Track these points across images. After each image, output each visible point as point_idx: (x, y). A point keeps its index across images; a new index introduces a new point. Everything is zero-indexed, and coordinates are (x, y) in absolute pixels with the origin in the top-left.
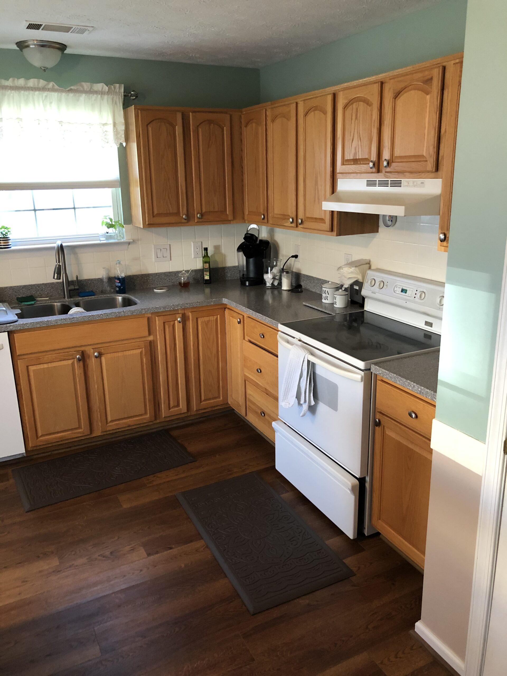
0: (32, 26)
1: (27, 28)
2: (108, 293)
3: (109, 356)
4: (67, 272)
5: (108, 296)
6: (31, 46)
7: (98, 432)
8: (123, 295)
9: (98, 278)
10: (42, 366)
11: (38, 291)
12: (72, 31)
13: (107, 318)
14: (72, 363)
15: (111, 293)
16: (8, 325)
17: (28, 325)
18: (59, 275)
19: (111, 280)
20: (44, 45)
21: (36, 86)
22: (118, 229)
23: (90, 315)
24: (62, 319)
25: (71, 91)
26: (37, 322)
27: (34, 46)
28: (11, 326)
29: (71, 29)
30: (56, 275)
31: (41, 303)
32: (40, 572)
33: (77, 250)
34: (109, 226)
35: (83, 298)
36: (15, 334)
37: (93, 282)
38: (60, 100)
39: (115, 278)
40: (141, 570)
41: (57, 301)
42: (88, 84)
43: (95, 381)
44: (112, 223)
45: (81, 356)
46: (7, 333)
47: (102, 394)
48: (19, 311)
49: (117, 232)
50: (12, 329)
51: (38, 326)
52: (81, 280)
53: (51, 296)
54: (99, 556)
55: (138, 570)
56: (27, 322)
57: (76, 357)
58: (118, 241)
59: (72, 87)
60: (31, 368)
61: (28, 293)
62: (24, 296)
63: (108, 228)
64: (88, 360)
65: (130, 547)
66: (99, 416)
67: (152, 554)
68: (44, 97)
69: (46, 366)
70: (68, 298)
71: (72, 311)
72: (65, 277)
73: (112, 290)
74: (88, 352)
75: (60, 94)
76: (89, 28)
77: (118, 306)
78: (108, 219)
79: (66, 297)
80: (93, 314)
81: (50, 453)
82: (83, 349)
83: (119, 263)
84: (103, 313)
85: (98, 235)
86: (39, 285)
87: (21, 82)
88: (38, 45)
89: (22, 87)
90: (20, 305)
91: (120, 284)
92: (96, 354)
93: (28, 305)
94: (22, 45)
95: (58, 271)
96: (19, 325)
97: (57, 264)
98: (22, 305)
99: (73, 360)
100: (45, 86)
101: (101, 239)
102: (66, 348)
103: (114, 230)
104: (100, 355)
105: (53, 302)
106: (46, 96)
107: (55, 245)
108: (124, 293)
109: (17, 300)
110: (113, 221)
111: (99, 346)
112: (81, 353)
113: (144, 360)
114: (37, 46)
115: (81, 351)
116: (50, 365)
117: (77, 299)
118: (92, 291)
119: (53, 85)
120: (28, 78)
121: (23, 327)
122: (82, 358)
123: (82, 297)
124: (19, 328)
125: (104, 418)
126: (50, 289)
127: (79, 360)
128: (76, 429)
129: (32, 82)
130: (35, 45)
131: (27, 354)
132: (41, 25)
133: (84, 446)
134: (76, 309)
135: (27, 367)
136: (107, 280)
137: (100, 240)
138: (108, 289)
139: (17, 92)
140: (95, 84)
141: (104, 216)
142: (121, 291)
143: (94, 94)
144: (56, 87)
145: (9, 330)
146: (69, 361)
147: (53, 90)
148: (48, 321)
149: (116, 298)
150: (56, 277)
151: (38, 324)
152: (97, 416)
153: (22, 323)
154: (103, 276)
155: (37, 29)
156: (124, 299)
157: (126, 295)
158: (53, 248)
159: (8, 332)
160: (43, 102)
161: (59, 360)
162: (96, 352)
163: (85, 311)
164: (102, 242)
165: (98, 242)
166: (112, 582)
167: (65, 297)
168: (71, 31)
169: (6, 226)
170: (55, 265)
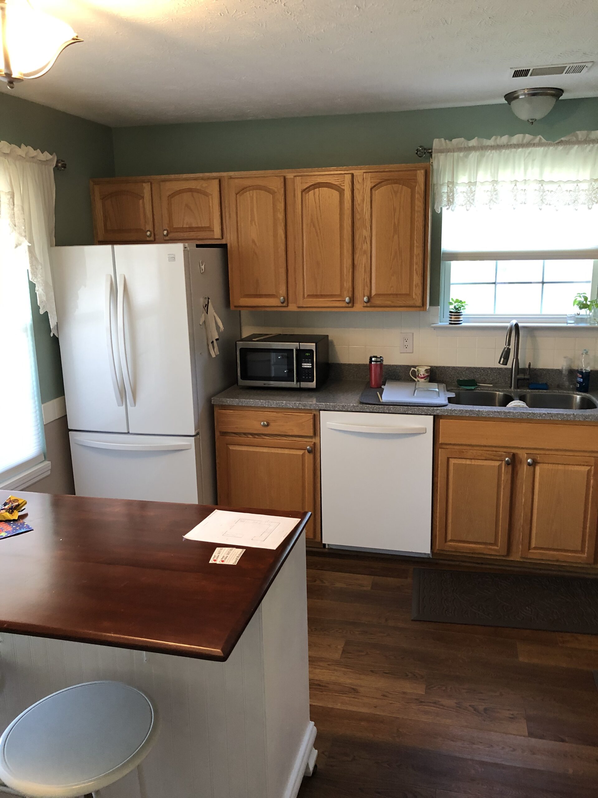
0: (518, 74)
1: (513, 77)
2: (566, 389)
3: (546, 466)
4: (519, 358)
5: (563, 393)
6: (521, 97)
7: (516, 557)
8: (583, 394)
9: (557, 369)
10: (464, 462)
11: (482, 375)
12: (567, 72)
13: (550, 419)
14: (499, 466)
15: (569, 389)
16: (435, 408)
17: (456, 412)
18: (505, 360)
19: (572, 372)
20: (536, 93)
21: (520, 142)
22: (593, 311)
23: (530, 412)
24: (495, 411)
25: (561, 143)
26: (466, 410)
27: (523, 97)
28: (438, 410)
29: (565, 69)
30: (502, 359)
31: (483, 390)
32: (404, 693)
33: (537, 333)
34: (582, 306)
35: (532, 391)
36: (442, 419)
37: (549, 374)
38: (545, 156)
39: (577, 371)
40: (514, 750)
41: (500, 390)
42: (585, 132)
43: (523, 493)
44: (586, 302)
45: (511, 460)
46: (432, 417)
47: (530, 511)
48: (452, 395)
49: (591, 314)
50: (439, 413)
51: (468, 415)
52: (535, 369)
53: (496, 383)
54: (470, 706)
55: (510, 747)
56: (456, 409)
57: (505, 459)
58: (590, 325)
59: (563, 139)
60: (452, 461)
61: (471, 377)
62: (465, 379)
63: (581, 308)
64: (519, 466)
65: (511, 713)
66: (521, 536)
67: (536, 737)
68: (527, 154)
69: (468, 462)
70: (515, 388)
71: (512, 404)
72: (515, 362)
73: (571, 386)
74: (521, 456)
75: (546, 148)
76: (587, 64)
77: (574, 406)
78: (582, 297)
79: (513, 386)
80: (534, 412)
81: (457, 563)
82: (514, 451)
83: (587, 353)
84: (546, 412)
85: (566, 317)
86: (484, 369)
87: (504, 139)
88: (528, 94)
89: (504, 145)
90: (458, 389)
91: (582, 379)
92: (529, 461)
93: (467, 390)
94: (511, 97)
95: (506, 355)
96: (446, 410)
97: (506, 346)
98: (461, 389)
99: (500, 462)
100: (530, 141)
101: (569, 322)
102: (495, 447)
103: (588, 311)
104: (535, 463)
105: (496, 391)
106: (529, 153)
107: (508, 325)
108: (586, 391)
109: (457, 382)
110: (589, 299)
111: (535, 452)
112: (511, 456)
113: (592, 481)
114: (527, 96)
115: (512, 454)
116: (474, 462)
117: (525, 391)
118: (546, 383)
119: (540, 139)
120: (512, 135)
121: (451, 413)
122: (511, 461)
123: (532, 389)
124: (447, 413)
125: (526, 541)
126: (496, 375)
127: (508, 463)
128: (491, 544)
129: (517, 138)
130: (525, 94)
131: (450, 444)
132: (528, 70)
133: (498, 567)
134: (517, 403)
135: (448, 458)
136: (567, 373)
137: (567, 323)
138: (567, 384)
139: (498, 151)
140: (593, 132)
141: (578, 294)
142: (583, 389)
143: (589, 144)
144: (544, 140)
145: (435, 414)
146: (496, 462)
147: (540, 144)
148: (479, 411)
149: (573, 397)
150: (501, 363)
151: (467, 412)
152: (518, 536)
153: (450, 409)
154: (562, 368)
155: (525, 76)
156: (582, 399)
157: (588, 395)
158: (504, 328)
159: (434, 416)
160: (525, 160)
161: (484, 458)
162: (530, 458)
163: (527, 407)
164: (569, 325)
165: (565, 325)
166: (474, 746)
167: (511, 387)
168: (565, 72)
169: (460, 299)
170: (504, 348)
